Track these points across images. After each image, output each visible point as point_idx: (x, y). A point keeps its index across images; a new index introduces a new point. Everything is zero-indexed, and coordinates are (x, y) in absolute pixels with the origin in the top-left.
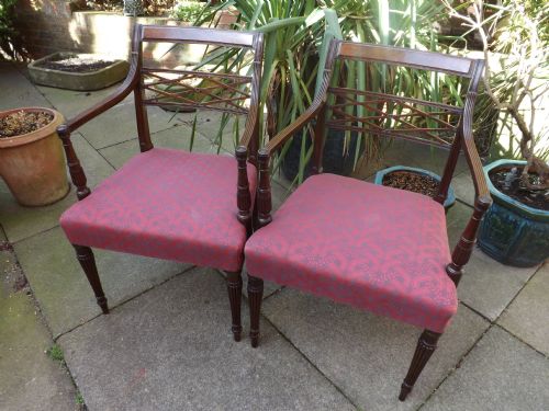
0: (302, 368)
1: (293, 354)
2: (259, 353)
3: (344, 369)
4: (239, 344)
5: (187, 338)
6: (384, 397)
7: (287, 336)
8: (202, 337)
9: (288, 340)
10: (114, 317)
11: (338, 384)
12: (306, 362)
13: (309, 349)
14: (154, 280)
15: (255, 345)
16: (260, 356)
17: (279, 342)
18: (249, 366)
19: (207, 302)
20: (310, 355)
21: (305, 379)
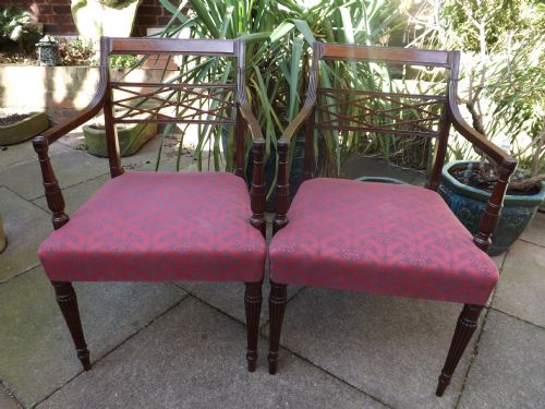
0: (331, 386)
1: (317, 373)
2: (280, 379)
3: (372, 377)
4: (254, 375)
5: (193, 379)
6: (422, 396)
7: (304, 356)
8: (211, 374)
9: (306, 360)
10: (97, 372)
11: (373, 394)
12: (332, 378)
13: (331, 365)
14: (135, 324)
15: (273, 371)
16: (282, 382)
17: (296, 364)
18: (273, 394)
19: (204, 337)
20: (333, 370)
21: (338, 396)
